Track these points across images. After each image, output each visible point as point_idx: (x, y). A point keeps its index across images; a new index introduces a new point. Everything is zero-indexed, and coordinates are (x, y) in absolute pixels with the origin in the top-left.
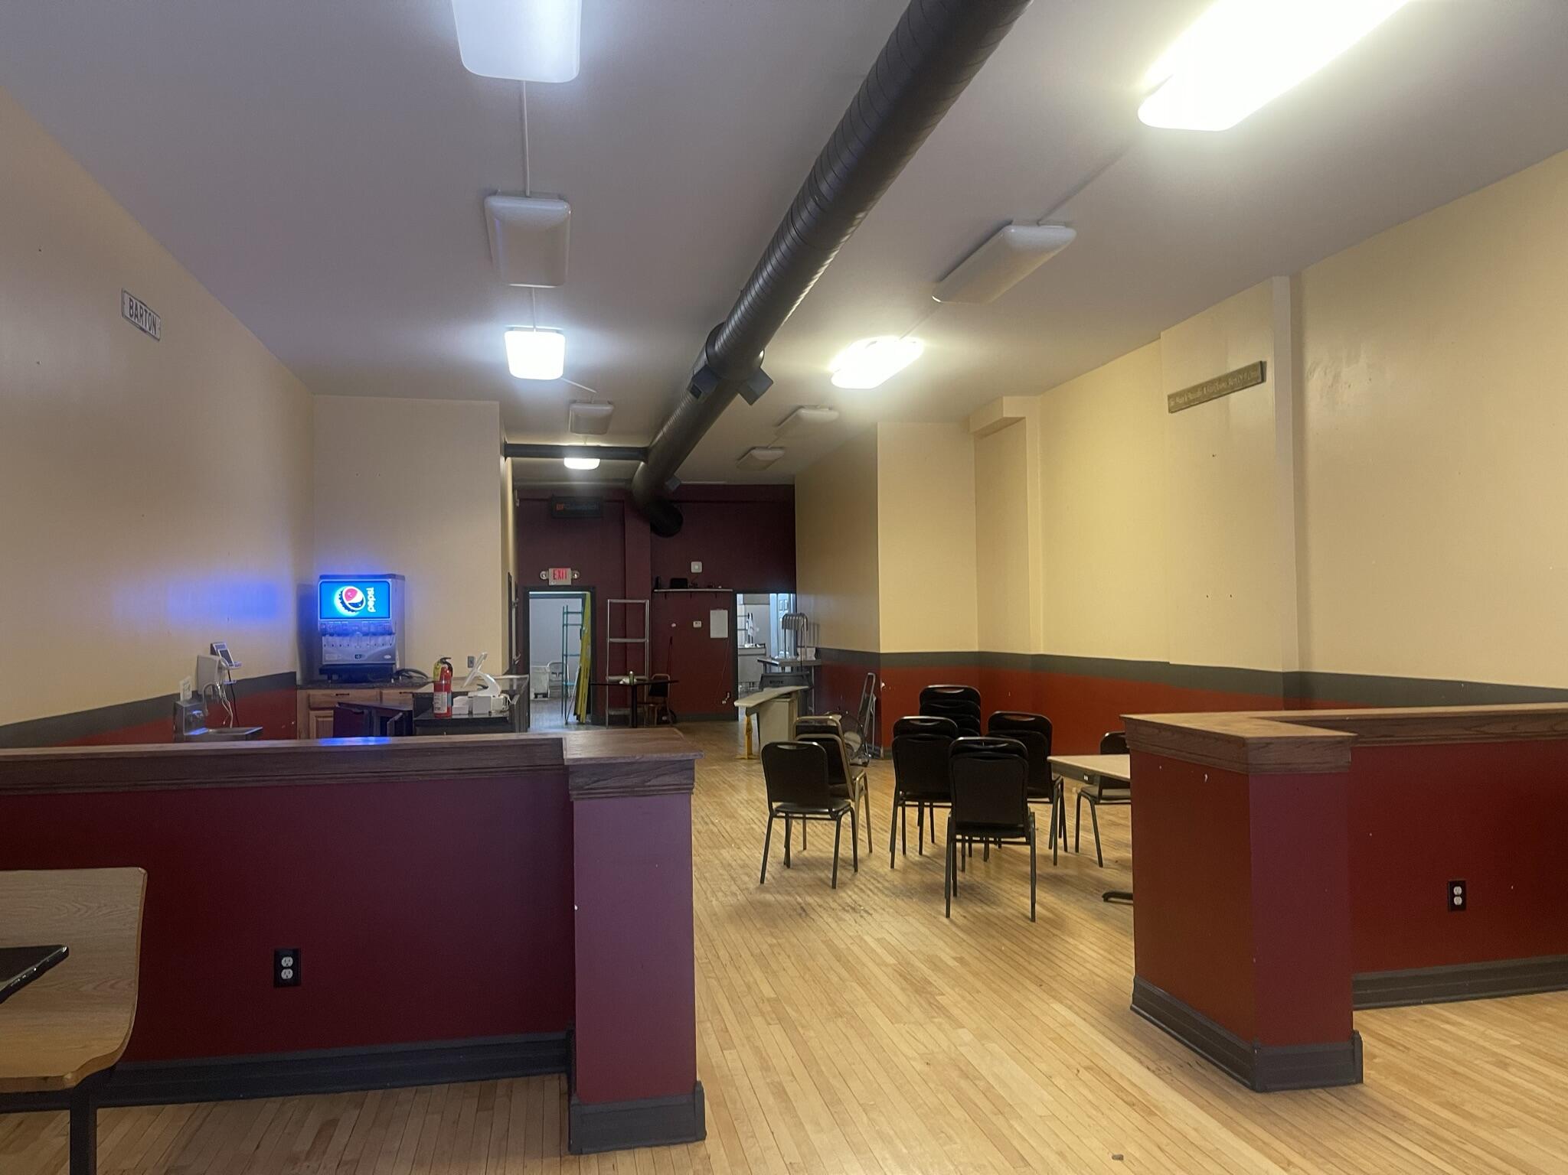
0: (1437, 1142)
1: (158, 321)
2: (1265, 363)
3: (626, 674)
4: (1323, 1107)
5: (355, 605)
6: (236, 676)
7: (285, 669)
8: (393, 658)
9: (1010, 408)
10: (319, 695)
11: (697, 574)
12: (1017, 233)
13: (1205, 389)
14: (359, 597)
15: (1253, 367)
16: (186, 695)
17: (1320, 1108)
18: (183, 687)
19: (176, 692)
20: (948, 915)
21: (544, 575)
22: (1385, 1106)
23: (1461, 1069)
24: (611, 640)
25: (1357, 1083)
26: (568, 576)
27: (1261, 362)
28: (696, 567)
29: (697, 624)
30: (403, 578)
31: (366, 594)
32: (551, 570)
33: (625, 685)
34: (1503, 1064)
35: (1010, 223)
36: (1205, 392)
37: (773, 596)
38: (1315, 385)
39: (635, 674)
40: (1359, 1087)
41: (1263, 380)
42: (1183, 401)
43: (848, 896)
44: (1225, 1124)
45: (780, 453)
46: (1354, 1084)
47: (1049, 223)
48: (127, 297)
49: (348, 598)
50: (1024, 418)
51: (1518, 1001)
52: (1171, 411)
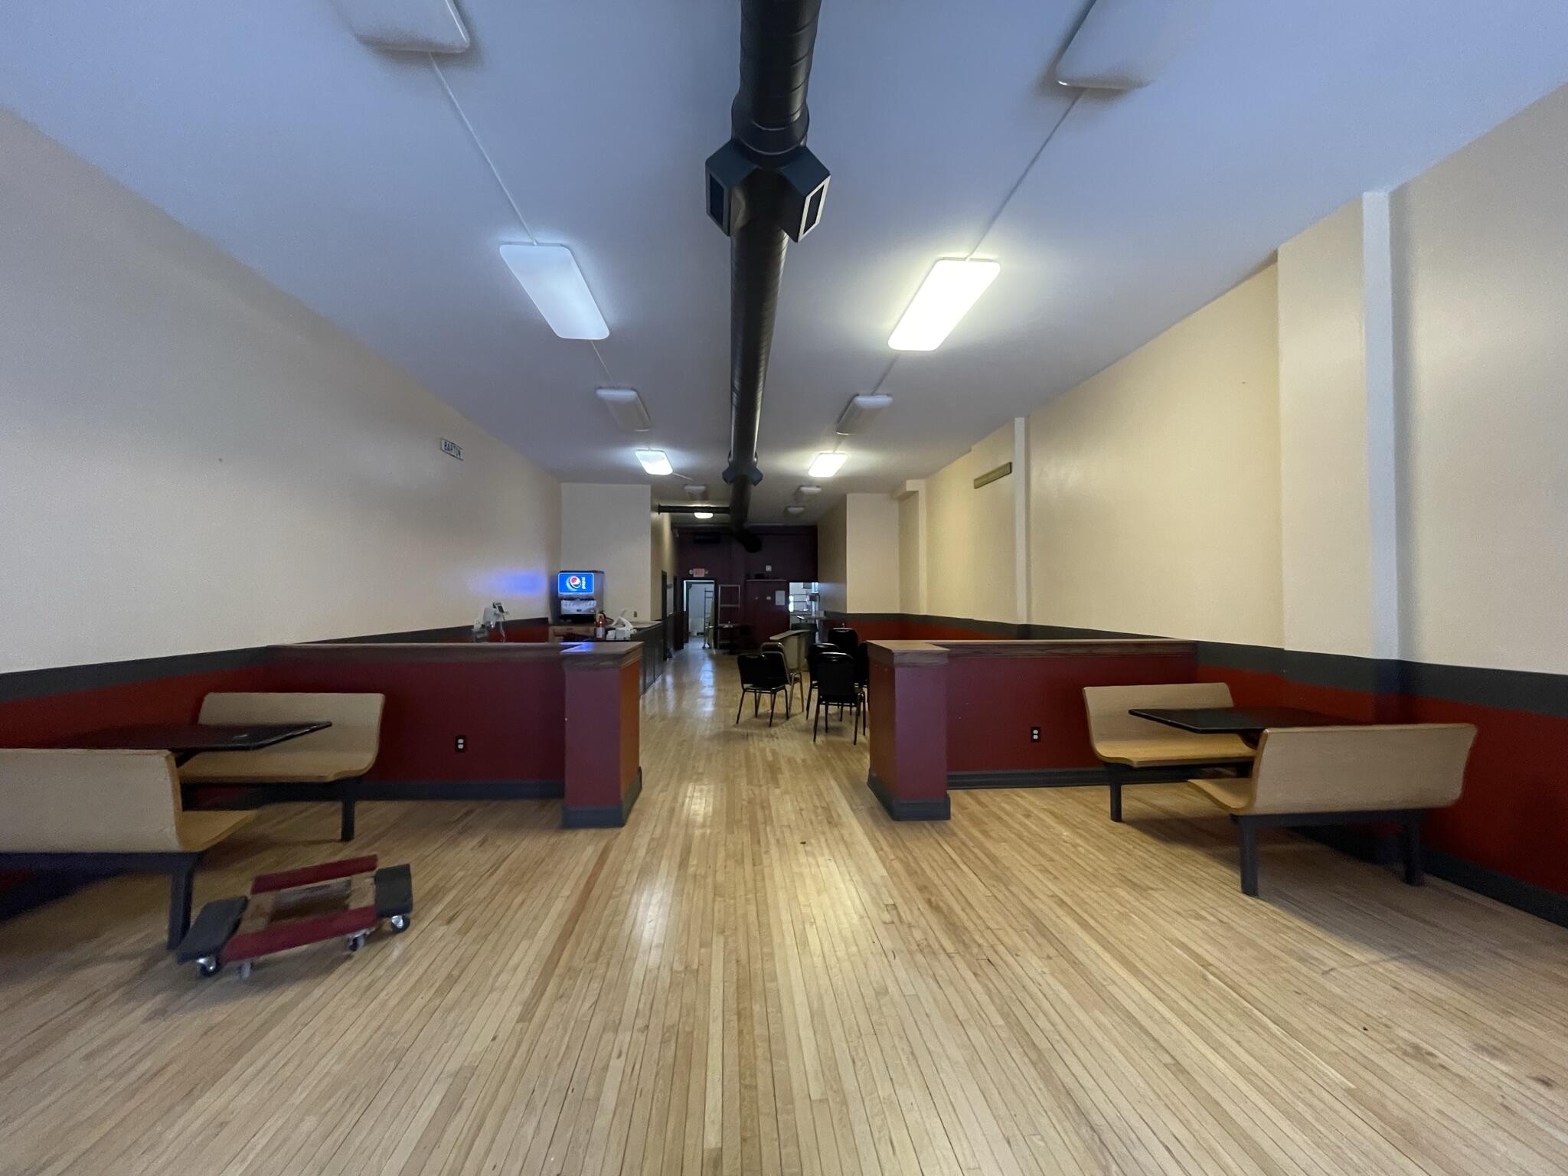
0: (961, 846)
1: (461, 451)
2: (1013, 462)
3: (727, 623)
4: (920, 828)
5: (576, 586)
6: (508, 618)
7: (542, 616)
8: (595, 612)
9: (910, 486)
10: (559, 629)
11: (769, 572)
12: (861, 400)
13: (988, 476)
14: (578, 581)
15: (1006, 465)
16: (477, 627)
17: (918, 828)
18: (476, 622)
19: (471, 624)
20: (814, 741)
21: (691, 572)
22: (951, 830)
24: (722, 606)
25: (947, 819)
26: (702, 573)
27: (1010, 462)
28: (769, 568)
29: (769, 598)
30: (603, 573)
31: (581, 580)
32: (695, 570)
33: (726, 628)
34: (1029, 816)
35: (857, 395)
36: (988, 478)
37: (813, 583)
39: (731, 623)
40: (947, 821)
41: (1011, 472)
42: (981, 482)
43: (773, 730)
44: (866, 833)
45: (801, 509)
46: (944, 820)
47: (877, 394)
48: (443, 442)
49: (573, 582)
50: (917, 492)
51: (1064, 789)
52: (976, 488)
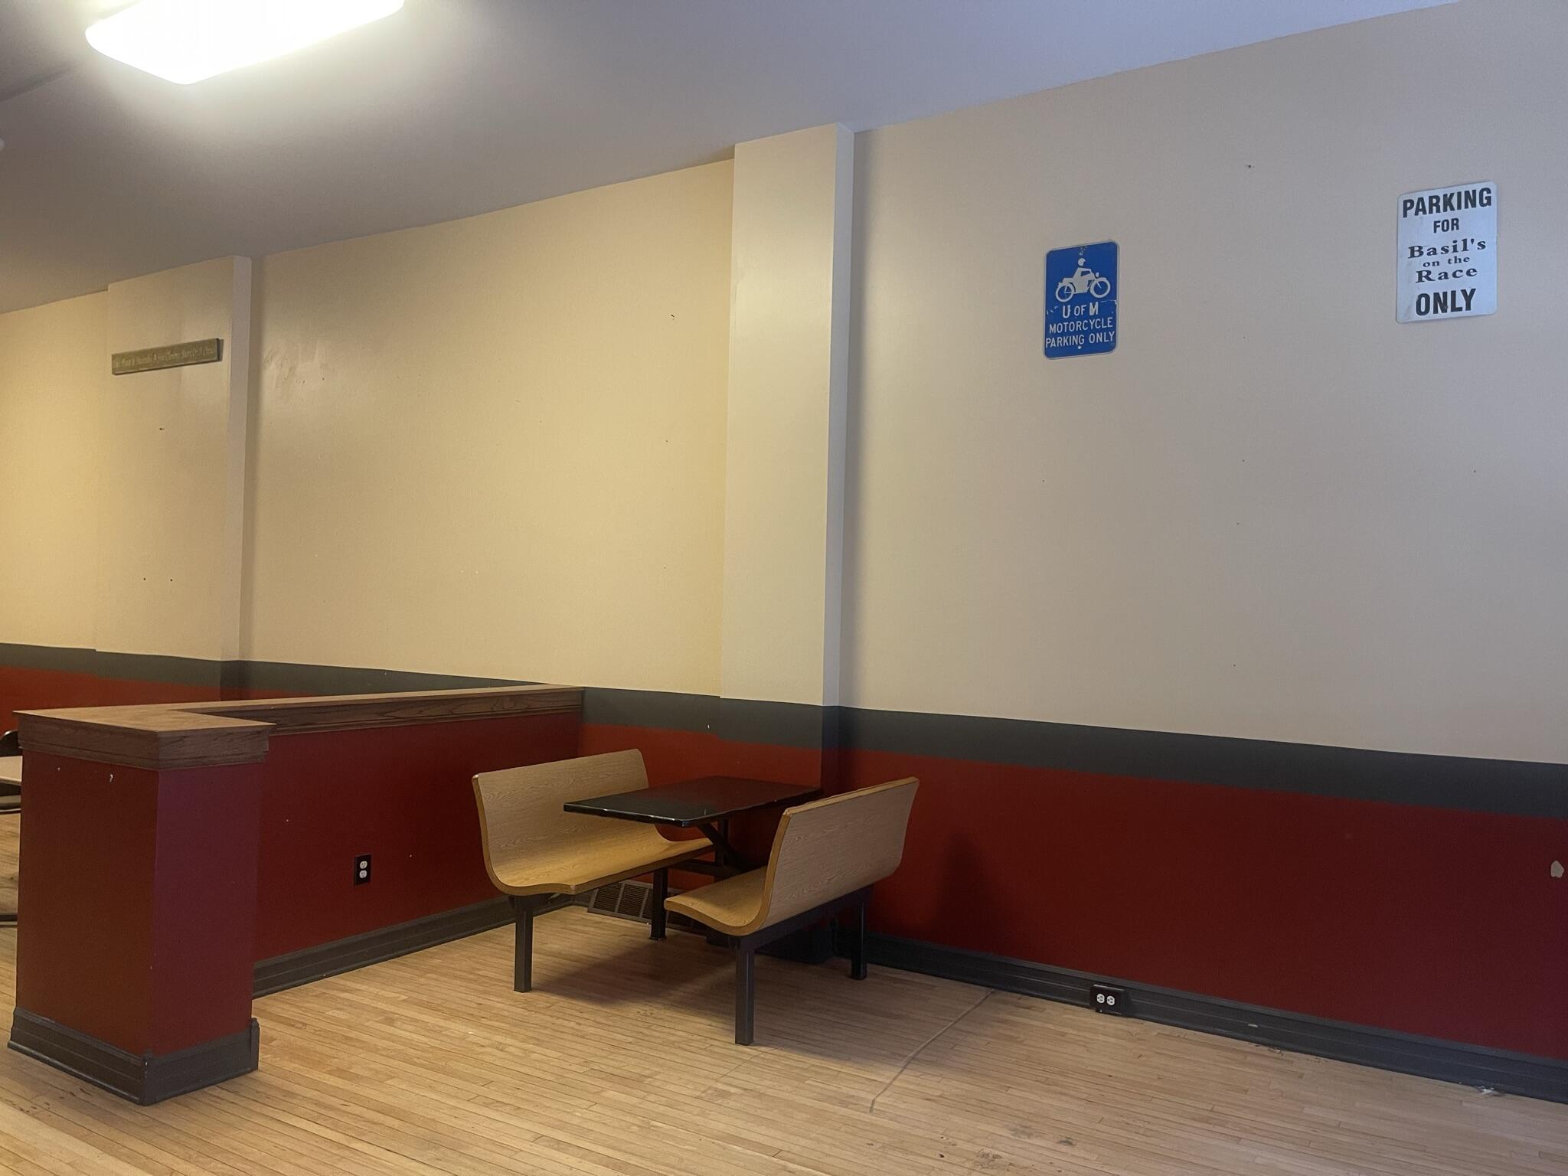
0: (322, 1111)
2: (223, 340)
4: (214, 1104)
13: (155, 355)
15: (209, 343)
17: (212, 1106)
22: (277, 1088)
23: (353, 1034)
25: (252, 1071)
27: (218, 339)
34: (390, 1021)
36: (155, 359)
38: (271, 373)
40: (255, 1074)
41: (219, 359)
42: (127, 364)
46: (249, 1072)
52: (116, 373)
